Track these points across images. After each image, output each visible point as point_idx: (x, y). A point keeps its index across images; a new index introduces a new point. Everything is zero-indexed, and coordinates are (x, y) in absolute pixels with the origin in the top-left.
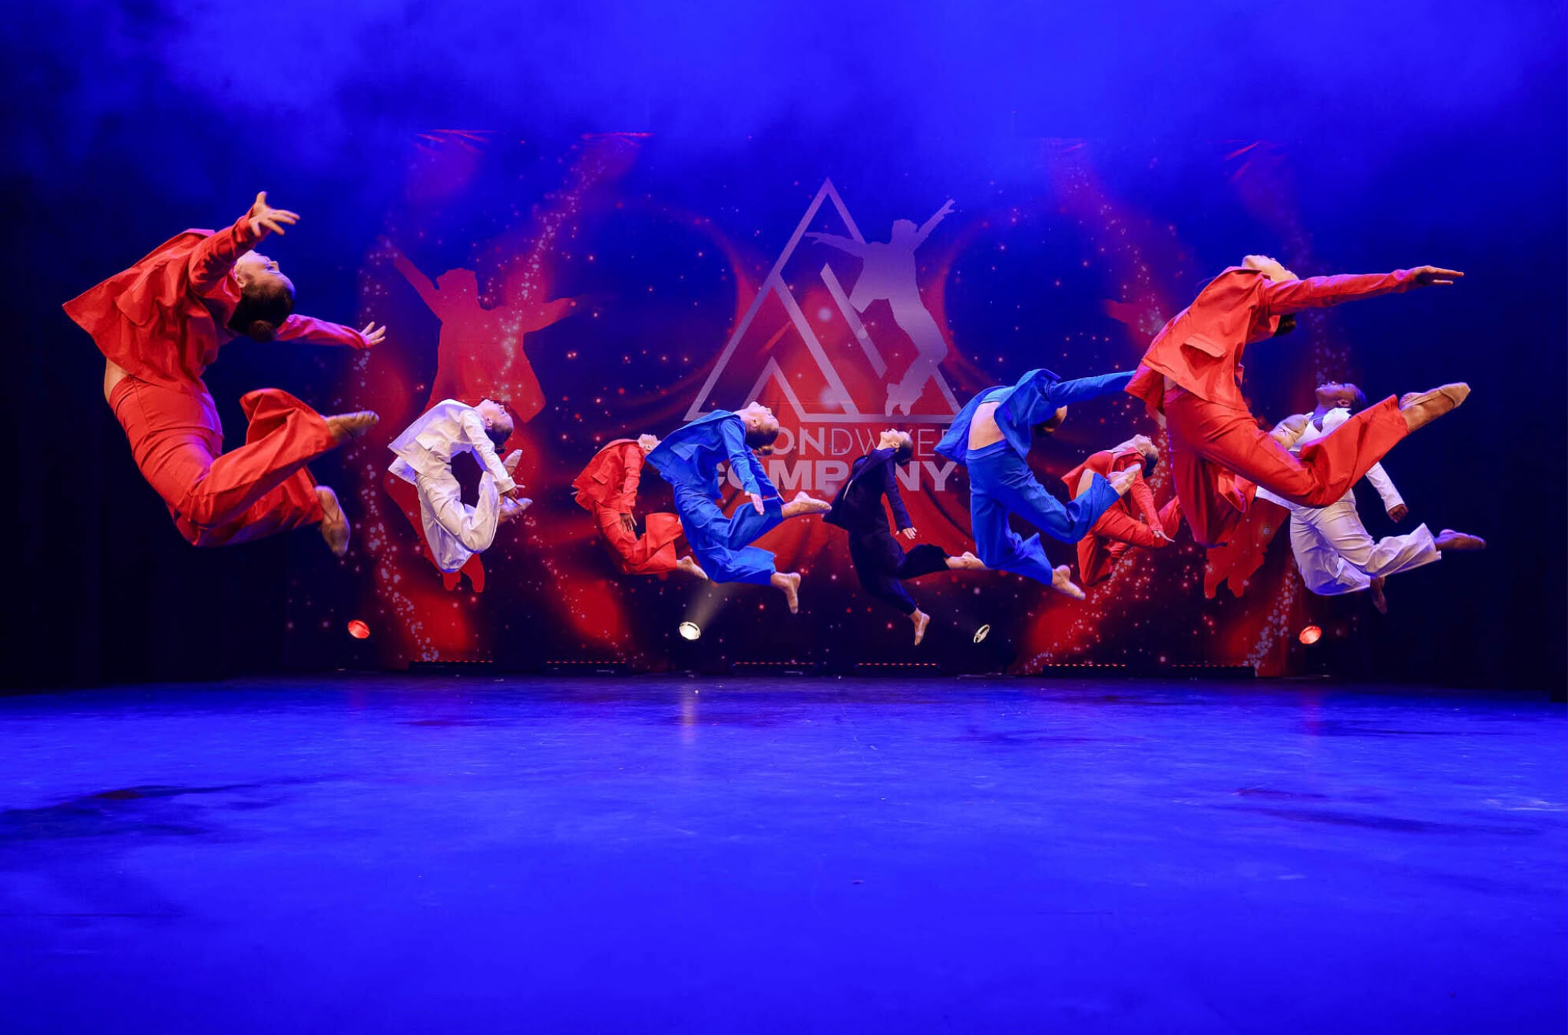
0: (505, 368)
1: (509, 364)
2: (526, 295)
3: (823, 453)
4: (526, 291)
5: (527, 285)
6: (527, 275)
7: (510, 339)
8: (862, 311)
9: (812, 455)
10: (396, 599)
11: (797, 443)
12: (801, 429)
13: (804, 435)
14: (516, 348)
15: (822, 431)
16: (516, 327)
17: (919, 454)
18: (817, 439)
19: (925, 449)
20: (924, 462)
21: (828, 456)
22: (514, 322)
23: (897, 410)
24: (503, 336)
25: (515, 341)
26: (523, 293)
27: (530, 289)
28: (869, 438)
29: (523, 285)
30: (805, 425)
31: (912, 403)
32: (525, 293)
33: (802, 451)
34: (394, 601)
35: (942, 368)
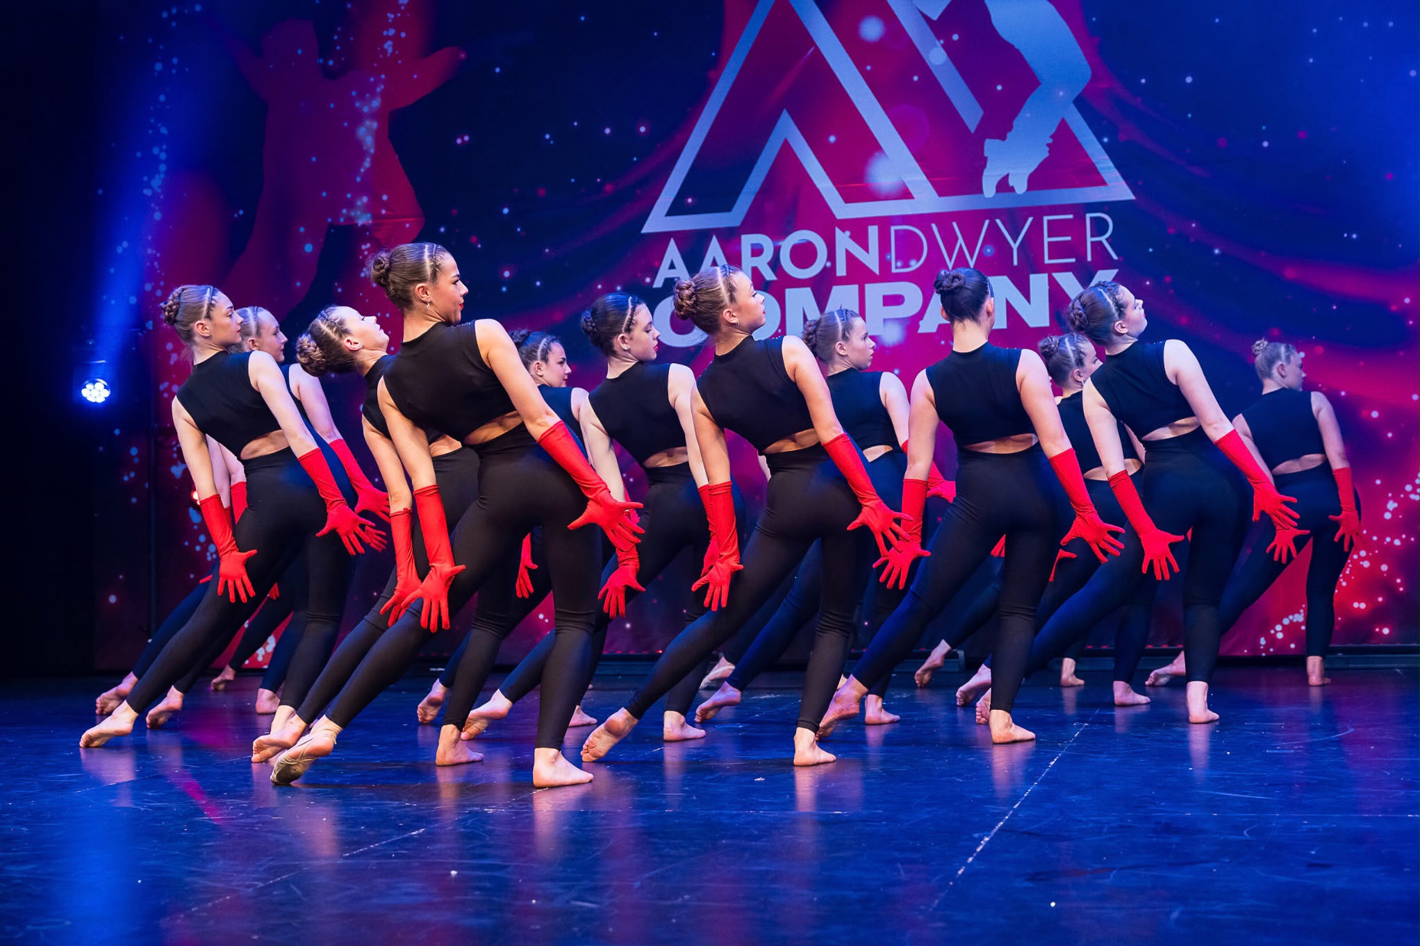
0: (362, 170)
1: (367, 163)
2: (390, 50)
3: (876, 270)
4: (390, 43)
5: (392, 32)
6: (391, 16)
7: (368, 123)
8: (935, 17)
9: (858, 274)
10: (212, 554)
11: (832, 256)
12: (838, 231)
13: (843, 240)
14: (378, 135)
15: (873, 231)
16: (376, 103)
17: (1047, 261)
18: (865, 246)
19: (1056, 250)
20: (1055, 275)
21: (886, 275)
22: (373, 95)
23: (1004, 186)
24: (358, 119)
25: (375, 125)
26: (386, 46)
27: (395, 38)
28: (957, 239)
29: (385, 33)
30: (846, 225)
31: (1032, 170)
32: (388, 46)
33: (841, 271)
34: (209, 559)
35: (1081, 103)
